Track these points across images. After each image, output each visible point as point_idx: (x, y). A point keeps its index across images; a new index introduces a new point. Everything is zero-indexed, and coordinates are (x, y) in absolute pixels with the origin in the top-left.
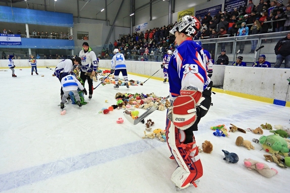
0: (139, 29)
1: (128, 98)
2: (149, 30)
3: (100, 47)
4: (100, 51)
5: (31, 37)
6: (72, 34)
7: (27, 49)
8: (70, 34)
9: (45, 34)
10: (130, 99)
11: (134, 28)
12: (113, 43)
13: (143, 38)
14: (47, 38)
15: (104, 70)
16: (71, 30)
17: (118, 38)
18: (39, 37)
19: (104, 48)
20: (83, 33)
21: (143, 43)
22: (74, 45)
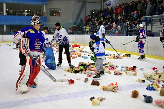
0: (109, 5)
1: (89, 66)
2: (118, 5)
3: (71, 23)
4: (71, 26)
5: (8, 14)
6: (45, 11)
7: (3, 26)
8: (43, 11)
9: (20, 12)
10: (90, 66)
11: (105, 3)
12: (83, 19)
13: (113, 13)
14: (21, 15)
15: (73, 44)
16: (44, 7)
17: (89, 13)
18: (15, 15)
19: (74, 24)
20: (56, 10)
21: (112, 18)
22: (46, 21)
